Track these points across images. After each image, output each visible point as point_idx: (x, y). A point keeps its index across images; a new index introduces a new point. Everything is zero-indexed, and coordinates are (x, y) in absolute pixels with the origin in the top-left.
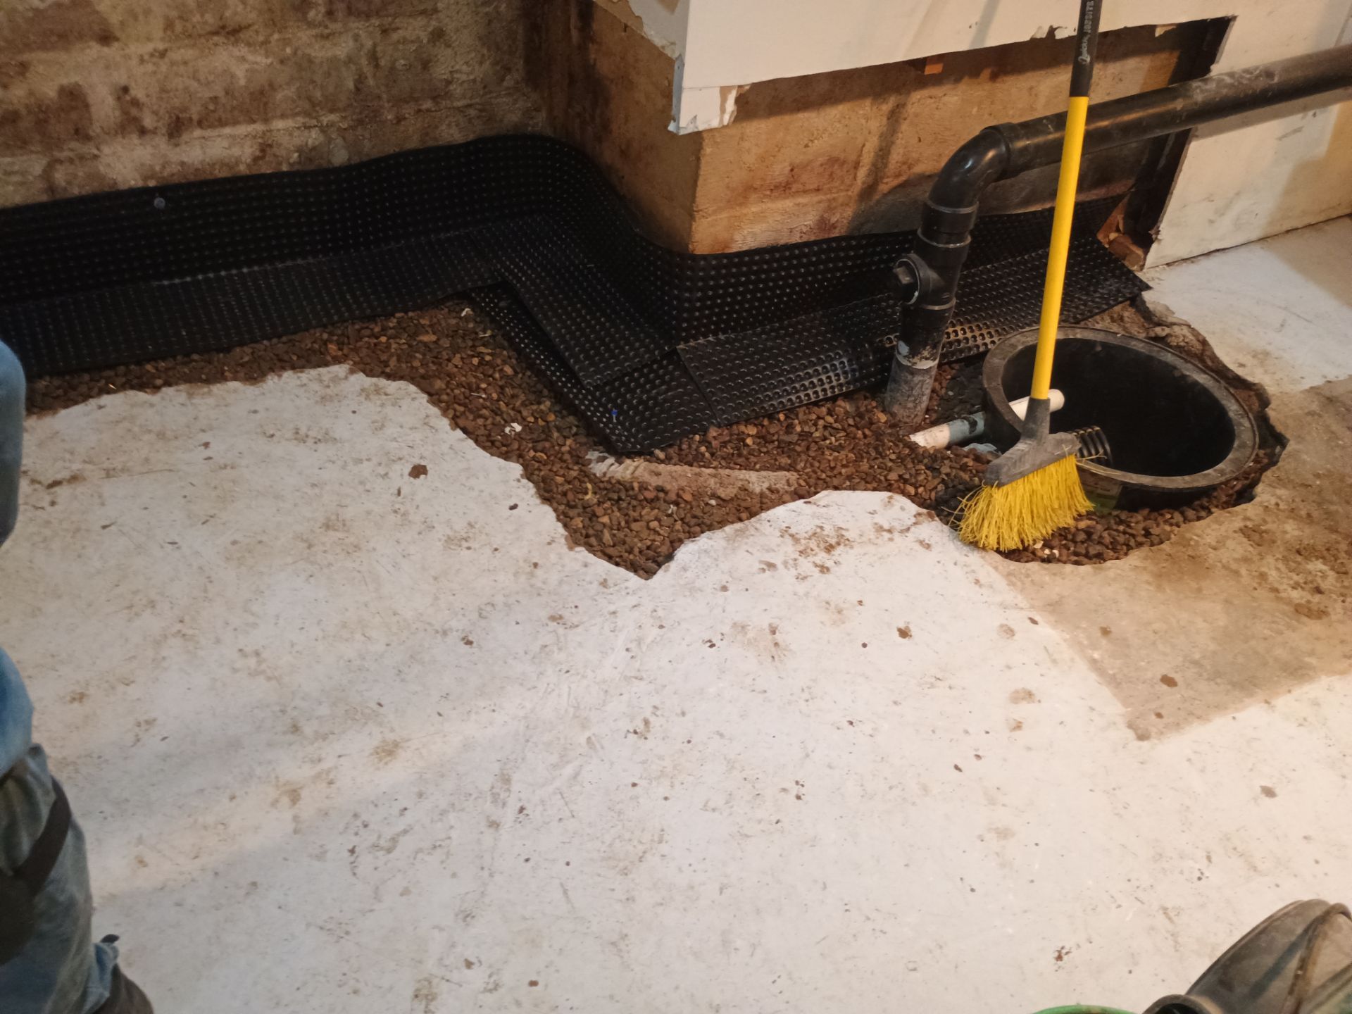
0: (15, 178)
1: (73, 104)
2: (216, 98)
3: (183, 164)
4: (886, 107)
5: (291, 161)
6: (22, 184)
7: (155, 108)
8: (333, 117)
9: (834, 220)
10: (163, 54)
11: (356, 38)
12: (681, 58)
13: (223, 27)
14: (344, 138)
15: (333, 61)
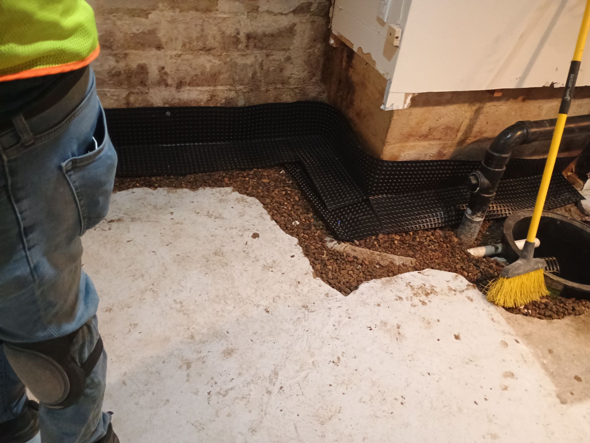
0: (115, 98)
1: (142, 71)
2: (197, 75)
3: (180, 99)
4: (474, 108)
5: (222, 102)
6: (117, 100)
7: (173, 76)
8: (241, 87)
9: (445, 152)
10: (180, 56)
11: (256, 57)
12: (390, 80)
13: (205, 48)
14: (244, 96)
15: (245, 65)
